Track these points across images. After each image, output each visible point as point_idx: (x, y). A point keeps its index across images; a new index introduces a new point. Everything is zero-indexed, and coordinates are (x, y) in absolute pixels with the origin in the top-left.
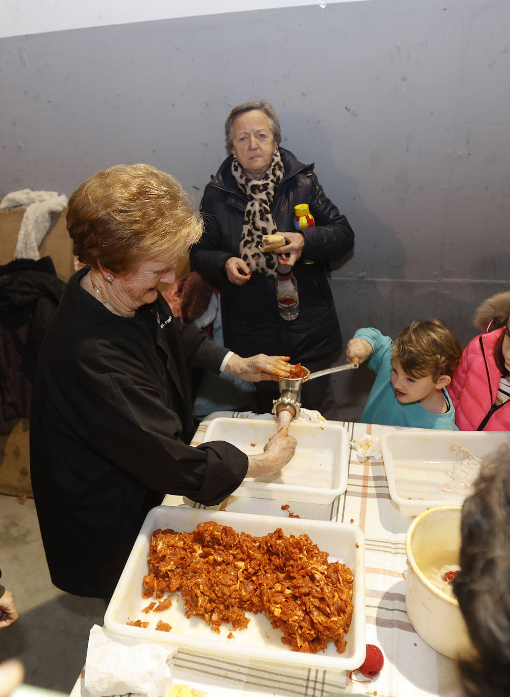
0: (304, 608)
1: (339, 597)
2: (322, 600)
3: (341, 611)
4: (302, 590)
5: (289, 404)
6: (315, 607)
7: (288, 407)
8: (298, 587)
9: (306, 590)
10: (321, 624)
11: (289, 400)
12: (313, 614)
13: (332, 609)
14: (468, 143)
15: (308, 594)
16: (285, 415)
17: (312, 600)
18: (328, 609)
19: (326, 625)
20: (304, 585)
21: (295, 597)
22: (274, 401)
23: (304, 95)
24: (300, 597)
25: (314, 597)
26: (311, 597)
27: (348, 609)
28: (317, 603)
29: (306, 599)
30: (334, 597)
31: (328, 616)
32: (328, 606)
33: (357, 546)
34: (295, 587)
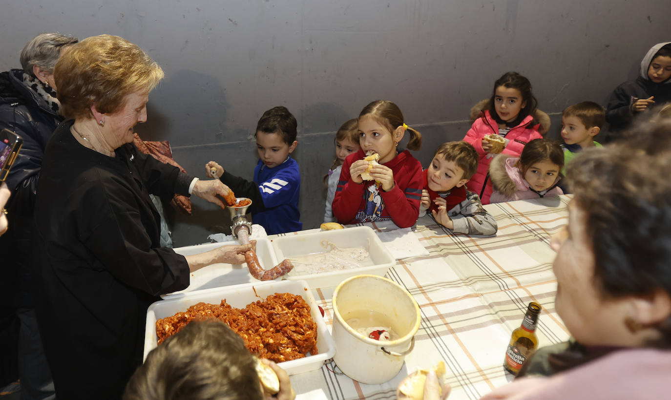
0: (286, 335)
1: (307, 320)
2: (296, 325)
3: (311, 328)
4: (282, 324)
5: (243, 225)
6: (293, 331)
7: (243, 227)
8: (278, 323)
9: (284, 323)
10: (301, 341)
11: (242, 222)
12: (294, 336)
13: (304, 328)
14: (311, 42)
15: (285, 326)
16: (243, 232)
17: (289, 328)
18: (302, 330)
19: (304, 339)
20: (281, 320)
21: (277, 331)
22: (231, 227)
23: (199, 10)
24: (281, 329)
25: (290, 326)
26: (288, 326)
27: (314, 326)
28: (293, 328)
29: (285, 328)
30: (303, 322)
31: (303, 334)
32: (302, 328)
33: (306, 290)
34: (276, 324)
